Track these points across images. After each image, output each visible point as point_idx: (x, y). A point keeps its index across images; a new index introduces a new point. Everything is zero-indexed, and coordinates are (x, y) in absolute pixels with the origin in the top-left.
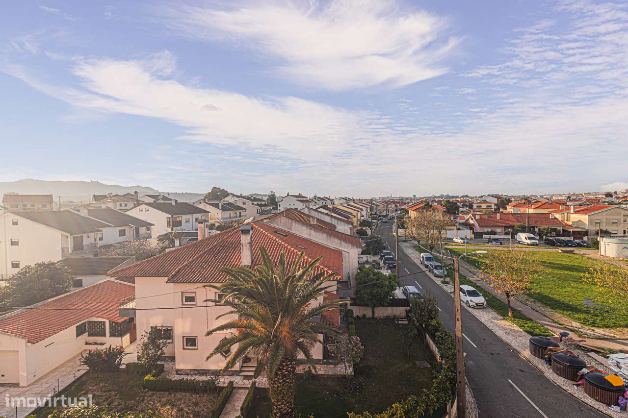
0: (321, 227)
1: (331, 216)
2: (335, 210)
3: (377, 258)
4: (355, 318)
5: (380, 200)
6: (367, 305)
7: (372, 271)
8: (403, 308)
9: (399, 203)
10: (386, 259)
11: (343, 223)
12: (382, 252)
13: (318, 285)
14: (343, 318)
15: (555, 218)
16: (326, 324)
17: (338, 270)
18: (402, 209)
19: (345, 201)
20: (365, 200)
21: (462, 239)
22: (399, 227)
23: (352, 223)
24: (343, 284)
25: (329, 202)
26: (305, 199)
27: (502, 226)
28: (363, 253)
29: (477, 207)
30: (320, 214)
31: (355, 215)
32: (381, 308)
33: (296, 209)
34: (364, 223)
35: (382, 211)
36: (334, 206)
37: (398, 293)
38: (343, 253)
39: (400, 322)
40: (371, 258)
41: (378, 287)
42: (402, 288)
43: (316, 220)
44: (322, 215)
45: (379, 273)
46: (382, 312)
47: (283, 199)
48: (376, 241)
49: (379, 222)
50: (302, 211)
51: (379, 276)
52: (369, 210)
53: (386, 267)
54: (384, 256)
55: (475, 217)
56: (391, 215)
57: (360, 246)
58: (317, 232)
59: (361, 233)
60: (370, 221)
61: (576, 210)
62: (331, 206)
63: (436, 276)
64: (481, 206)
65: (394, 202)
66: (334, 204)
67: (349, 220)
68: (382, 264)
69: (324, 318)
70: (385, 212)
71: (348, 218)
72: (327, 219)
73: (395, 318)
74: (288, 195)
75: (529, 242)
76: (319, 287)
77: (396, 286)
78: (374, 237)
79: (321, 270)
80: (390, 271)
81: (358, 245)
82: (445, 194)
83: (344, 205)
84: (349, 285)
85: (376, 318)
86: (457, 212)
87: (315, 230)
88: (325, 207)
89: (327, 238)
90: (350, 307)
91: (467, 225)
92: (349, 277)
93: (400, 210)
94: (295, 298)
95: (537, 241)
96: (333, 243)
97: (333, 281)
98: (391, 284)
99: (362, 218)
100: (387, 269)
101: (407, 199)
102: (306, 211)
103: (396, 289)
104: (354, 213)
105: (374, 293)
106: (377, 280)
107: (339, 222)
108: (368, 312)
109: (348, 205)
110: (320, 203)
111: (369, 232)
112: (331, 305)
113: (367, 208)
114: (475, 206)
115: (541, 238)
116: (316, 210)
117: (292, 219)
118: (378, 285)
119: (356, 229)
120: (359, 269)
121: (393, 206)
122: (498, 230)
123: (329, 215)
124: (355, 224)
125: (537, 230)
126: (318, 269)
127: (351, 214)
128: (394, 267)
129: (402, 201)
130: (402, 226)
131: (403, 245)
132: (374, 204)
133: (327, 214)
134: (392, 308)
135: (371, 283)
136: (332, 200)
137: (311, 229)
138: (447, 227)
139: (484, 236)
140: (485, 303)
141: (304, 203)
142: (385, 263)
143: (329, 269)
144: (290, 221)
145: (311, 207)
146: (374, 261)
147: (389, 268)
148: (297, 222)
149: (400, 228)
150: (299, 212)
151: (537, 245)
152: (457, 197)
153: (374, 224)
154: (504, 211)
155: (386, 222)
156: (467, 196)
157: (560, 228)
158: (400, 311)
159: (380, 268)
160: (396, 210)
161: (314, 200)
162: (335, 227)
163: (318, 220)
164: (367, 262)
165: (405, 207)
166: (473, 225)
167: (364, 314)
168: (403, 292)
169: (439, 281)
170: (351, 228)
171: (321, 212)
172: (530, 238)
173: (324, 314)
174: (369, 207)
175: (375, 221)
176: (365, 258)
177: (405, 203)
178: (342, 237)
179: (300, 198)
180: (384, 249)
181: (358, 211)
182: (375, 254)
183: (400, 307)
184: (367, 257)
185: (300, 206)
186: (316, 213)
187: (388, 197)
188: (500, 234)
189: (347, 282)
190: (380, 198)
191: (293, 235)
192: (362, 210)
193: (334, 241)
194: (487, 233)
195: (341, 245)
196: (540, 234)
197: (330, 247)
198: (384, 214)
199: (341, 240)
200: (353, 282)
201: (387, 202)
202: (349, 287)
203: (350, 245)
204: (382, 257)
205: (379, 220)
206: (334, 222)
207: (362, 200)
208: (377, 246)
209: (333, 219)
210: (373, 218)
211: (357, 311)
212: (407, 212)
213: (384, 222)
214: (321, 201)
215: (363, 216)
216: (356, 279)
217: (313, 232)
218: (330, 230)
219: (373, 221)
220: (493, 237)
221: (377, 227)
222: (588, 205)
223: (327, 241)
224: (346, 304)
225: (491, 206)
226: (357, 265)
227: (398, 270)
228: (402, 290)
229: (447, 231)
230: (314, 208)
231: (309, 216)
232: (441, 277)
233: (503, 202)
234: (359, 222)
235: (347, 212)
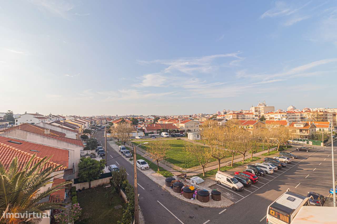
0: (55, 135)
1: (62, 128)
2: (65, 124)
3: (94, 151)
4: (77, 192)
5: (97, 118)
6: (86, 181)
7: (90, 160)
8: (108, 178)
9: (108, 119)
10: (99, 151)
11: (71, 132)
12: (97, 148)
13: (47, 176)
14: (68, 193)
15: (175, 125)
16: (54, 201)
17: (65, 163)
18: (110, 123)
19: (73, 118)
20: (87, 117)
21: (139, 137)
23: (77, 132)
24: (68, 171)
25: (62, 118)
26: (41, 116)
27: (156, 130)
28: (84, 150)
29: (146, 121)
30: (53, 127)
31: (81, 127)
32: (95, 181)
33: (33, 124)
34: (86, 131)
35: (98, 124)
36: (65, 121)
37: (106, 170)
38: (69, 150)
39: (106, 187)
40: (90, 152)
41: (93, 169)
42: (108, 167)
43: (49, 131)
44: (55, 127)
45: (94, 160)
46: (94, 184)
47: (21, 116)
48: (93, 142)
49: (96, 130)
50: (37, 125)
51: (94, 162)
52: (90, 123)
53: (99, 156)
54: (98, 150)
55: (145, 126)
56: (103, 126)
57: (83, 146)
58: (50, 139)
59: (84, 138)
60: (90, 130)
61: (181, 122)
62: (63, 121)
63: (127, 157)
64: (148, 121)
65: (105, 119)
66: (65, 120)
67: (76, 130)
68: (97, 154)
69: (52, 197)
70: (100, 124)
71: (75, 128)
72: (59, 130)
73: (104, 185)
74: (26, 113)
75: (166, 136)
76: (48, 177)
77: (105, 166)
78: (92, 139)
79: (51, 165)
80: (101, 158)
81: (81, 145)
82: (132, 115)
83: (73, 120)
84: (73, 171)
85: (92, 188)
86: (137, 124)
87: (47, 138)
88: (58, 122)
89: (58, 142)
90: (73, 185)
91: (142, 130)
92: (73, 166)
93: (109, 123)
94: (26, 189)
95: (168, 136)
96: (62, 145)
97: (60, 171)
98: (102, 166)
99: (85, 128)
100: (100, 157)
101: (113, 117)
102: (41, 125)
103: (104, 168)
104: (80, 125)
105: (90, 173)
106: (93, 165)
107: (68, 131)
108: (86, 185)
109: (76, 120)
110: (55, 119)
111: (89, 136)
112: (57, 187)
113: (89, 122)
114: (145, 121)
115: (170, 134)
116: (50, 124)
117: (27, 131)
118: (93, 167)
119: (81, 135)
120: (81, 160)
121: (105, 121)
122: (155, 131)
123: (61, 127)
124: (80, 132)
125: (168, 131)
126: (48, 164)
127: (77, 126)
128: (104, 155)
129: (110, 118)
131: (110, 142)
132: (93, 120)
133: (59, 127)
134: (102, 179)
135: (89, 167)
136: (64, 117)
137: (44, 137)
138: (133, 131)
139: (149, 135)
140: (149, 167)
141: (41, 120)
142: (98, 154)
143: (58, 163)
144: (25, 132)
145: (46, 122)
146: (92, 153)
147: (101, 156)
148: (32, 133)
149: (108, 133)
150: (35, 126)
151: (169, 137)
152: (138, 116)
153: (93, 131)
154: (157, 123)
155: (101, 130)
156: (142, 116)
157: (176, 130)
158: (107, 180)
159: (95, 157)
160: (107, 123)
161: (50, 117)
162: (65, 135)
163: (51, 131)
164: (87, 155)
165: (112, 121)
166: (144, 129)
167: (83, 187)
168: (109, 169)
169: (128, 159)
170: (76, 135)
171: (54, 126)
172: (166, 134)
173: (52, 194)
174: (90, 121)
175: (94, 130)
176: (86, 152)
177: (112, 119)
178: (70, 141)
179: (37, 116)
180: (99, 145)
181: (83, 124)
182: (93, 149)
183: (107, 178)
184: (87, 151)
185: (36, 121)
186: (50, 126)
187: (102, 116)
188: (155, 133)
189: (72, 169)
190: (97, 116)
191: (27, 142)
192: (85, 123)
193: (63, 144)
194: (150, 133)
195: (68, 146)
196: (170, 133)
197: (60, 148)
198: (99, 125)
199: (68, 143)
200: (76, 169)
201: (101, 119)
202: (73, 172)
203: (75, 146)
204: (97, 150)
205: (96, 129)
206: (64, 131)
207: (86, 117)
208: (94, 144)
209: (63, 130)
210: (93, 128)
211: (78, 187)
212: (112, 124)
213: (99, 130)
214: (55, 118)
215: (86, 127)
216: (79, 167)
217: (46, 139)
218: (61, 137)
219: (92, 130)
220: (152, 135)
221: (94, 133)
222: (184, 120)
223: (58, 144)
224: (71, 184)
225: (152, 121)
226: (79, 158)
227: (106, 157)
228: (108, 168)
229: (133, 133)
230: (49, 123)
231: (44, 128)
232: (129, 157)
233: (157, 119)
234: (83, 131)
235: (75, 125)
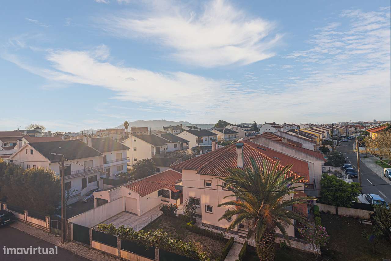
0: (290, 144)
1: (298, 137)
2: (301, 133)
3: (339, 169)
4: (320, 212)
5: (340, 125)
6: (331, 204)
7: (335, 179)
8: (366, 211)
9: (359, 126)
10: (347, 170)
11: (308, 142)
12: (343, 165)
13: (290, 185)
14: (310, 211)
16: (297, 213)
17: (305, 175)
18: (362, 131)
19: (308, 126)
20: (325, 125)
22: (359, 146)
23: (315, 142)
24: (310, 186)
25: (296, 127)
26: (277, 126)
28: (325, 165)
30: (289, 136)
31: (318, 136)
32: (344, 208)
33: (271, 132)
34: (325, 142)
35: (342, 133)
36: (300, 130)
37: (361, 199)
38: (308, 163)
39: (363, 222)
40: (333, 169)
41: (341, 191)
42: (364, 195)
43: (286, 140)
44: (291, 137)
45: (341, 181)
46: (344, 211)
47: (262, 126)
48: (337, 156)
49: (339, 142)
50: (276, 134)
51: (342, 184)
52: (330, 132)
53: (348, 177)
54: (345, 168)
56: (350, 136)
57: (323, 159)
58: (288, 148)
59: (324, 150)
60: (332, 141)
62: (298, 130)
65: (354, 126)
66: (299, 128)
67: (313, 140)
68: (343, 173)
69: (294, 208)
70: (345, 134)
71: (312, 138)
72: (295, 139)
73: (358, 218)
74: (265, 123)
76: (290, 187)
77: (359, 193)
78: (336, 153)
79: (292, 175)
80: (352, 180)
81: (322, 159)
83: (308, 129)
84: (314, 187)
85: (340, 216)
87: (286, 147)
88: (293, 131)
89: (296, 152)
90: (316, 204)
92: (314, 182)
93: (360, 132)
96: (301, 157)
97: (301, 183)
98: (354, 190)
99: (324, 138)
100: (349, 178)
101: (367, 123)
102: (279, 134)
103: (358, 195)
104: (317, 135)
105: (337, 196)
106: (340, 186)
107: (304, 141)
108: (332, 210)
109: (311, 129)
110: (290, 128)
111: (330, 148)
112: (301, 200)
113: (328, 131)
116: (286, 133)
118: (341, 190)
119: (319, 147)
120: (323, 176)
121: (353, 129)
123: (296, 137)
124: (318, 143)
126: (289, 173)
127: (314, 135)
128: (357, 177)
129: (362, 125)
130: (363, 144)
131: (364, 161)
132: (335, 128)
133: (294, 136)
134: (356, 210)
135: (334, 188)
136: (298, 126)
137: (283, 146)
141: (277, 129)
142: (346, 173)
143: (298, 174)
144: (268, 140)
145: (282, 131)
146: (336, 171)
147: (351, 177)
148: (273, 141)
149: (362, 147)
150: (274, 134)
153: (335, 143)
155: (347, 142)
158: (364, 214)
159: (342, 177)
160: (356, 132)
161: (284, 126)
162: (301, 145)
163: (288, 140)
164: (330, 172)
165: (365, 129)
167: (328, 210)
168: (366, 198)
170: (314, 146)
171: (290, 135)
173: (295, 205)
174: (330, 130)
175: (336, 141)
176: (327, 168)
177: (365, 127)
178: (307, 152)
179: (274, 125)
180: (346, 162)
181: (321, 134)
182: (337, 166)
183: (364, 211)
184: (329, 167)
185: (274, 130)
186: (286, 135)
189: (313, 185)
190: (339, 123)
191: (270, 149)
192: (323, 132)
193: (301, 155)
195: (307, 158)
197: (298, 159)
198: (344, 135)
199: (306, 154)
200: (318, 186)
201: (347, 126)
202: (315, 188)
203: (315, 159)
204: (343, 169)
205: (339, 140)
206: (301, 141)
207: (323, 125)
208: (339, 160)
209: (299, 139)
210: (335, 139)
211: (321, 207)
212: (367, 133)
213: (344, 142)
214: (290, 127)
215: (325, 137)
216: (321, 184)
217: (284, 148)
218: (298, 147)
219: (334, 141)
221: (337, 145)
223: (296, 155)
224: (312, 201)
226: (321, 174)
227: (360, 180)
228: (365, 197)
230: (285, 131)
231: (281, 137)
234: (321, 142)
235: (311, 134)
